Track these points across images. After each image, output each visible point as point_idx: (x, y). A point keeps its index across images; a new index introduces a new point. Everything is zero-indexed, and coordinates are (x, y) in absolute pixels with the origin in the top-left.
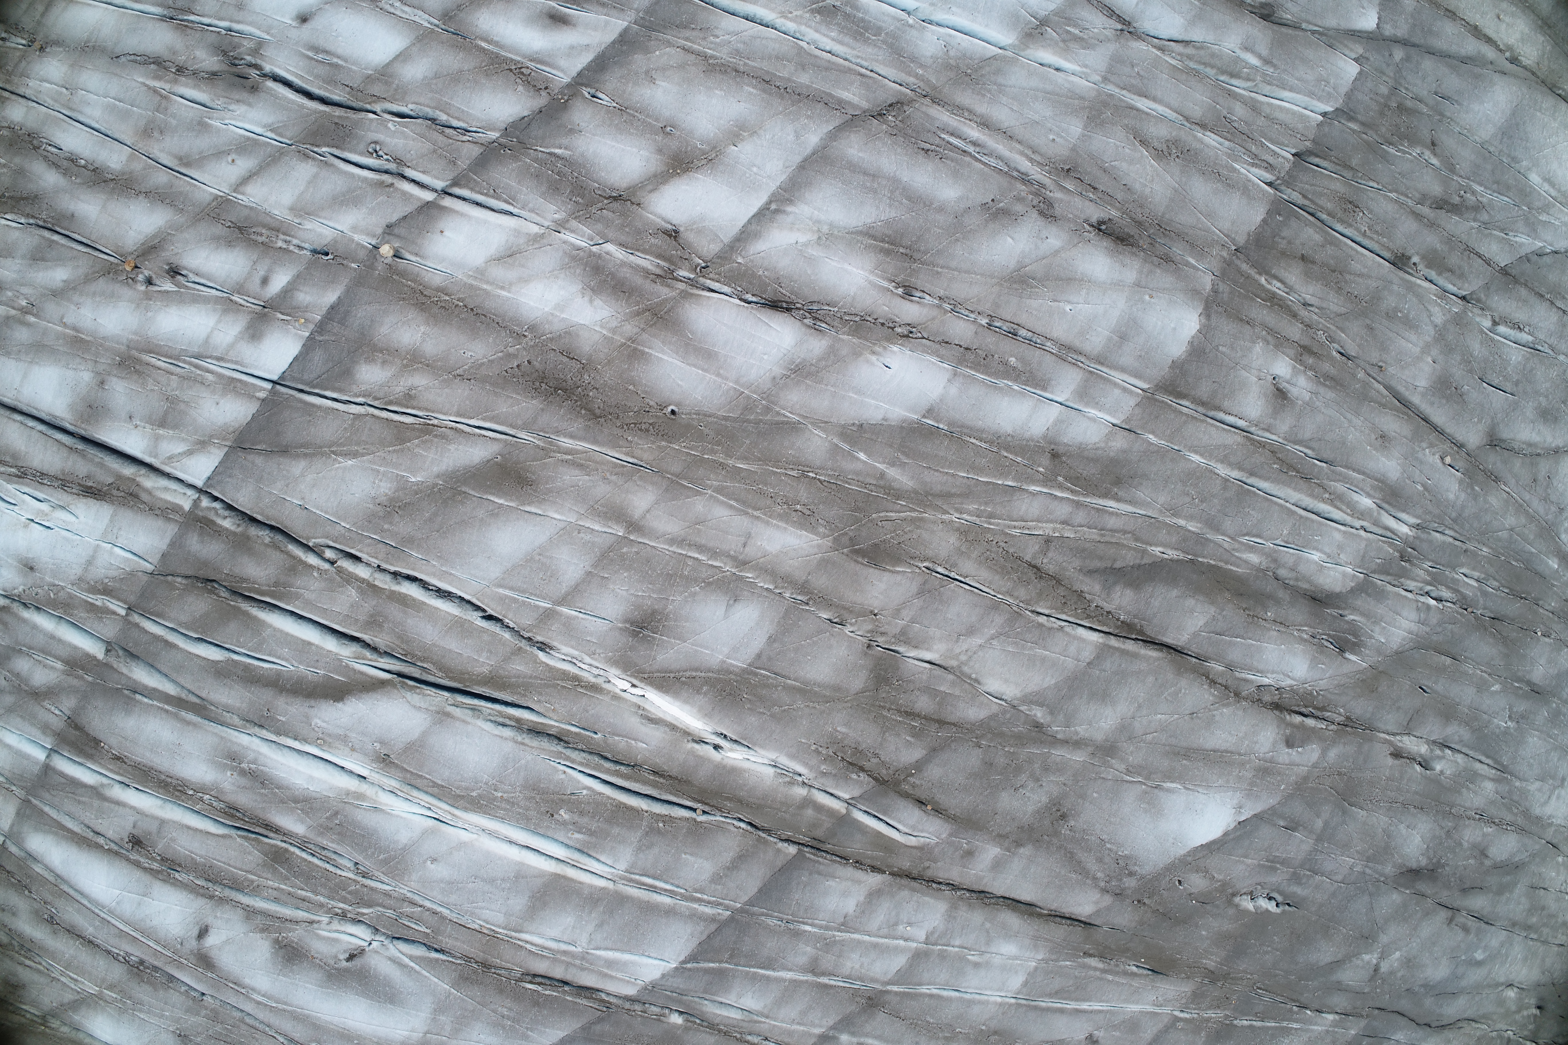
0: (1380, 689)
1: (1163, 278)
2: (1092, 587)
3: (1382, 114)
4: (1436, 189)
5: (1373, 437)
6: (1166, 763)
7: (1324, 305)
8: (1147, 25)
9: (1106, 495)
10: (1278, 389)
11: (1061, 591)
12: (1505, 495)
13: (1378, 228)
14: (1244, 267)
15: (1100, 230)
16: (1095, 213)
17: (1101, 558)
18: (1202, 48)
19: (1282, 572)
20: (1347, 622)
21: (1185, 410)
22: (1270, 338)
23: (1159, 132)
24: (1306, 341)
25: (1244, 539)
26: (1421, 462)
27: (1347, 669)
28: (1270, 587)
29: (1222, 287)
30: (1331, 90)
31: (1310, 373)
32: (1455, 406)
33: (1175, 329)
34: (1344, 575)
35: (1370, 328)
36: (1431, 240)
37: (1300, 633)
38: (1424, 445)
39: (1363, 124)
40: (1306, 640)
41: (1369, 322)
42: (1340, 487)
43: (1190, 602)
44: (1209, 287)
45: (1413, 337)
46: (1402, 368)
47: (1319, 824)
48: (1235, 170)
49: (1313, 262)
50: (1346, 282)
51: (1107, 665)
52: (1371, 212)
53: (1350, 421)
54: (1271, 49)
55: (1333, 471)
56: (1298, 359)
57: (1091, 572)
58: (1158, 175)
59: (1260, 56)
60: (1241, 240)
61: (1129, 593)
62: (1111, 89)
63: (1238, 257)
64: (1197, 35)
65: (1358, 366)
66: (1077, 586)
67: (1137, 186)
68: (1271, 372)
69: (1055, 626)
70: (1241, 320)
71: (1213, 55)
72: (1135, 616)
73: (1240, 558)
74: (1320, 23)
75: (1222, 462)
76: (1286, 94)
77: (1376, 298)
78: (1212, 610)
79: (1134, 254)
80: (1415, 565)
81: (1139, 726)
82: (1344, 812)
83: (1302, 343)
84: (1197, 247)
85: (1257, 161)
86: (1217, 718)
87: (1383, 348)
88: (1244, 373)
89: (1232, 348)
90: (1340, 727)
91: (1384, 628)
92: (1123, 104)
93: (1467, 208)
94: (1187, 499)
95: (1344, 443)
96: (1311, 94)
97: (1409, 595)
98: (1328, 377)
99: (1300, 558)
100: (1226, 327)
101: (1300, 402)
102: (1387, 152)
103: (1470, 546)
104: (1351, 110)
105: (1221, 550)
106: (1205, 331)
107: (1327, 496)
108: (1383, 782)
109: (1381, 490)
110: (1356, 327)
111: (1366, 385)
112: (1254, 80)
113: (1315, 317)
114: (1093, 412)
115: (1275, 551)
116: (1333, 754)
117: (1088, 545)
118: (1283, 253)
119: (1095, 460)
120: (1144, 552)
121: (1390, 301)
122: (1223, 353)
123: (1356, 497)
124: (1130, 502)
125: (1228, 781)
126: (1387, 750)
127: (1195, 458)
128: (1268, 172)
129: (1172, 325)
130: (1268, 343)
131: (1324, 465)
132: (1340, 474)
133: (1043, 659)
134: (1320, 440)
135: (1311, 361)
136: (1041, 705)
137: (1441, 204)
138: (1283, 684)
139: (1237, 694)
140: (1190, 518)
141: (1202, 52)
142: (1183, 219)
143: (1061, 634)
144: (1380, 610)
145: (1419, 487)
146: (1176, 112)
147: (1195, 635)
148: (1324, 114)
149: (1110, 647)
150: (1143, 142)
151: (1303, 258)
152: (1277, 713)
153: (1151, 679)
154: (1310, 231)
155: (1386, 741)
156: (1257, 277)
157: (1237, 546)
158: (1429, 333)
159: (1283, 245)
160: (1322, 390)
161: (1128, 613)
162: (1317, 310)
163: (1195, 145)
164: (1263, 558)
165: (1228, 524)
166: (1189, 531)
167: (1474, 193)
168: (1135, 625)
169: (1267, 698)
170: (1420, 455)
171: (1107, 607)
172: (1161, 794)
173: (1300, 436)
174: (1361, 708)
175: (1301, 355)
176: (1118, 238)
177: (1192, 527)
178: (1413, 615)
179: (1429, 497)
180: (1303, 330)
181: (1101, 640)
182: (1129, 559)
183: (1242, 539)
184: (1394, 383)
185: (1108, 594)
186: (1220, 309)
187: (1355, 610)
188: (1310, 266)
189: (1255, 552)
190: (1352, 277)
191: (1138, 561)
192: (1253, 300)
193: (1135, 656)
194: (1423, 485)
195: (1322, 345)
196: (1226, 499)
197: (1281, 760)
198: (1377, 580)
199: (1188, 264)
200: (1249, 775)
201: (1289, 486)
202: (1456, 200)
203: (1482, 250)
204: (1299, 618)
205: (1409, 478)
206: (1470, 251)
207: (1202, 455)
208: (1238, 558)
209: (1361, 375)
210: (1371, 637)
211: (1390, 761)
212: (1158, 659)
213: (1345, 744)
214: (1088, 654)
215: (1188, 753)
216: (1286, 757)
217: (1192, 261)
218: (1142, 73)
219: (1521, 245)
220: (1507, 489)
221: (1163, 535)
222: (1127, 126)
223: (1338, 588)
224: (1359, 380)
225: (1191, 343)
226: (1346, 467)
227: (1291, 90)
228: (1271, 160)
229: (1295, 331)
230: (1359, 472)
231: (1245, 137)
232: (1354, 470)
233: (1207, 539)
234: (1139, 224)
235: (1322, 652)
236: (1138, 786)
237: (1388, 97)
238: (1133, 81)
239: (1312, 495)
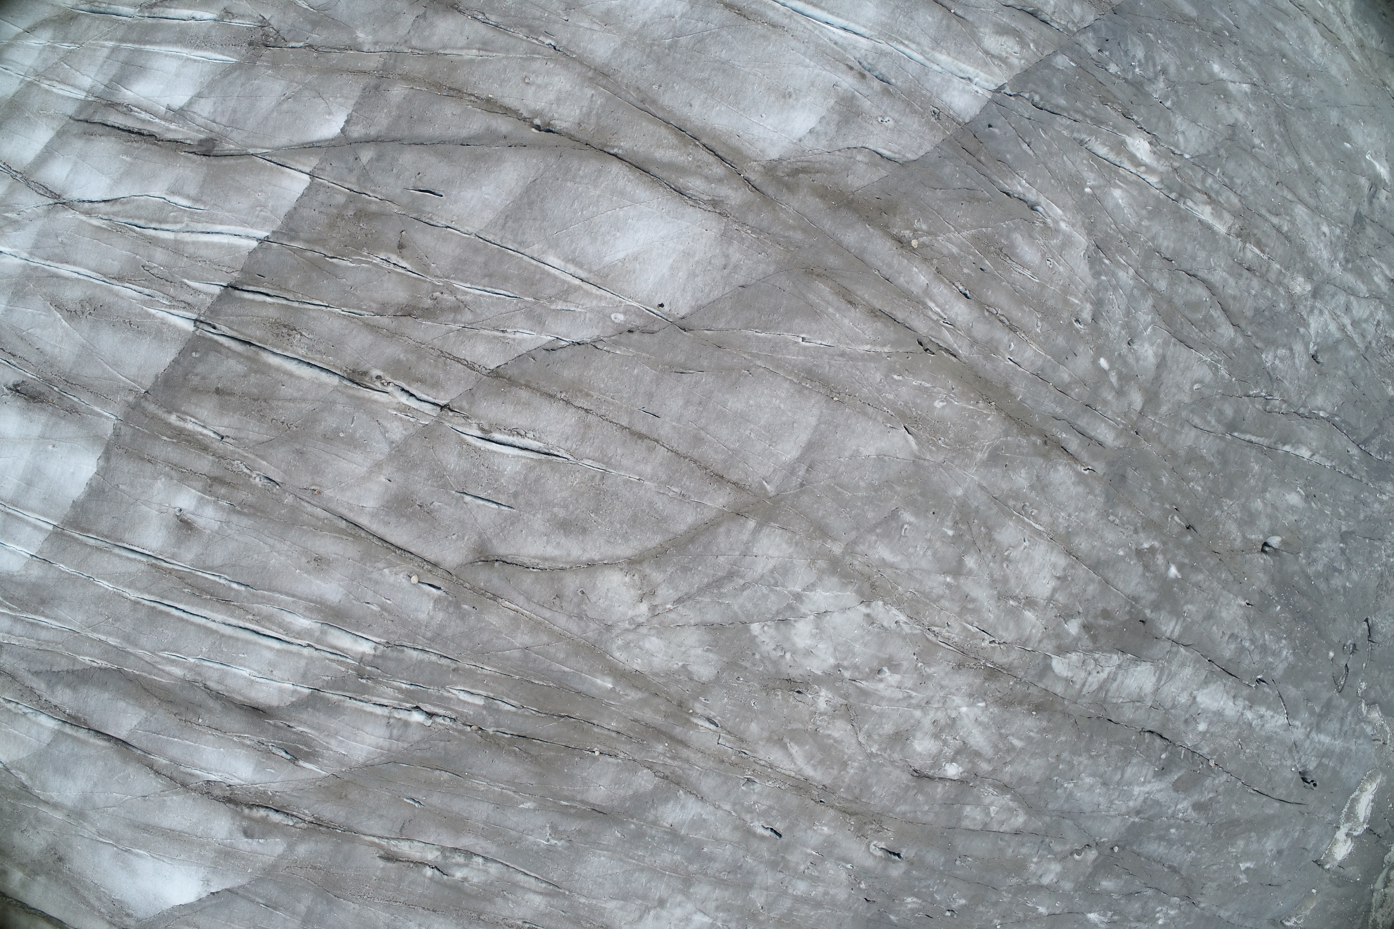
0: (350, 797)
1: (68, 429)
2: (40, 686)
3: (332, 226)
4: (401, 295)
5: (304, 560)
6: (128, 833)
7: (242, 435)
8: (75, 194)
9: (36, 612)
10: (181, 521)
11: (17, 686)
12: (512, 613)
13: (321, 347)
14: (152, 408)
15: (18, 391)
16: (12, 377)
17: (42, 663)
18: (128, 202)
19: (211, 684)
20: (296, 733)
21: (92, 542)
22: (173, 473)
23: (72, 295)
24: (217, 472)
25: (165, 654)
26: (377, 582)
27: (300, 775)
28: (200, 696)
29: (124, 430)
30: (269, 214)
31: (224, 503)
32: (421, 524)
33: (73, 473)
34: (281, 691)
35: (301, 453)
36: (392, 350)
37: (240, 739)
38: (380, 565)
39: (307, 241)
40: (249, 746)
41: (298, 446)
42: (266, 609)
43: (122, 704)
44: (110, 431)
45: (358, 457)
46: (343, 490)
47: (302, 908)
48: (149, 315)
49: (232, 394)
50: (271, 409)
51: (63, 747)
52: (312, 332)
53: (272, 547)
54: (202, 187)
55: (253, 595)
56: (207, 490)
57: (37, 674)
58: (67, 335)
59: (188, 197)
60: (148, 383)
61: (68, 692)
62: (37, 262)
63: (146, 399)
64: (121, 192)
65: (285, 491)
66: (28, 683)
67: (48, 349)
68: (173, 505)
69: (20, 712)
70: (143, 459)
71: (138, 207)
72: (78, 711)
73: (163, 671)
74: (268, 145)
75: (129, 587)
76: (219, 228)
77: (311, 420)
78: (144, 713)
79: (44, 410)
80: (380, 683)
81: (99, 799)
82: (329, 902)
83: (212, 475)
84: (101, 395)
85: (176, 303)
86: (169, 803)
87: (317, 471)
88: (144, 508)
89: (132, 485)
90: (311, 826)
91: (341, 742)
92: (45, 275)
93: (442, 310)
94: (101, 619)
95: (264, 568)
96: (244, 223)
97: (379, 710)
98: (243, 504)
99: (226, 673)
100: (126, 467)
101: (208, 532)
102: (336, 266)
103: (466, 664)
104: (292, 230)
105: (142, 662)
106: (104, 472)
107: (251, 617)
108: (373, 881)
109: (320, 611)
110: (282, 453)
111: (293, 510)
112: (181, 222)
113: (231, 448)
114: (12, 546)
115: (197, 666)
116: (302, 850)
117: (30, 652)
118: (195, 390)
119: (21, 584)
120: (75, 660)
121: (330, 422)
122: (122, 491)
123: (288, 618)
124: (55, 619)
125: (190, 857)
126: (374, 852)
127: (104, 584)
128: (187, 311)
129: (71, 470)
130: (172, 478)
131: (243, 588)
132: (263, 597)
133: (15, 737)
134: (233, 566)
135: (223, 491)
136: (23, 771)
137: (408, 312)
138: (232, 782)
139: (184, 785)
140: (109, 634)
141: (128, 207)
142: (89, 372)
143: (23, 719)
144: (334, 724)
145: (375, 608)
146: (94, 271)
147: (132, 732)
148: (261, 241)
149: (64, 733)
150: (59, 307)
151: (218, 391)
152: (232, 806)
153: (101, 763)
154: (232, 362)
155: (373, 844)
156: (165, 416)
157: (158, 659)
158: (381, 449)
159: (195, 381)
160: (235, 518)
161: (71, 708)
162: (232, 441)
163: (110, 299)
164: (186, 672)
165: (143, 640)
166: (110, 645)
167: (453, 291)
168: (80, 718)
169: (217, 792)
170: (375, 575)
171: (54, 701)
172: (131, 857)
173: (209, 563)
174: (329, 811)
175: (211, 486)
176: (31, 397)
177: (112, 641)
178: (383, 731)
179: (391, 618)
180: (214, 462)
181: (56, 727)
182: (63, 665)
183: (161, 654)
184: (332, 506)
185: (53, 692)
186: (121, 451)
187: (301, 722)
188: (227, 398)
189: (176, 666)
190: (280, 403)
191: (71, 667)
192: (157, 438)
193: (84, 743)
194: (379, 605)
195: (238, 474)
196: (138, 619)
197: (241, 846)
198: (332, 696)
199: (93, 413)
200: (212, 855)
201: (205, 608)
202: (428, 303)
203: (465, 352)
204: (237, 726)
205: (358, 600)
206: (445, 356)
207: (109, 581)
208: (160, 669)
209: (289, 500)
210: (328, 749)
211: (381, 863)
212: (105, 748)
213: (316, 842)
214: (46, 737)
215: (147, 828)
216: (246, 845)
217: (98, 409)
218: (65, 241)
219: (524, 340)
220: (513, 606)
221: (87, 647)
222: (45, 294)
223: (275, 702)
224: (285, 506)
225: (89, 485)
226: (269, 590)
227: (221, 224)
228: (189, 299)
229: (204, 464)
230: (287, 594)
231: (163, 282)
232: (281, 593)
233: (128, 652)
234: (50, 382)
235: (269, 758)
236: (110, 847)
237: (345, 206)
238: (57, 251)
239: (232, 616)
